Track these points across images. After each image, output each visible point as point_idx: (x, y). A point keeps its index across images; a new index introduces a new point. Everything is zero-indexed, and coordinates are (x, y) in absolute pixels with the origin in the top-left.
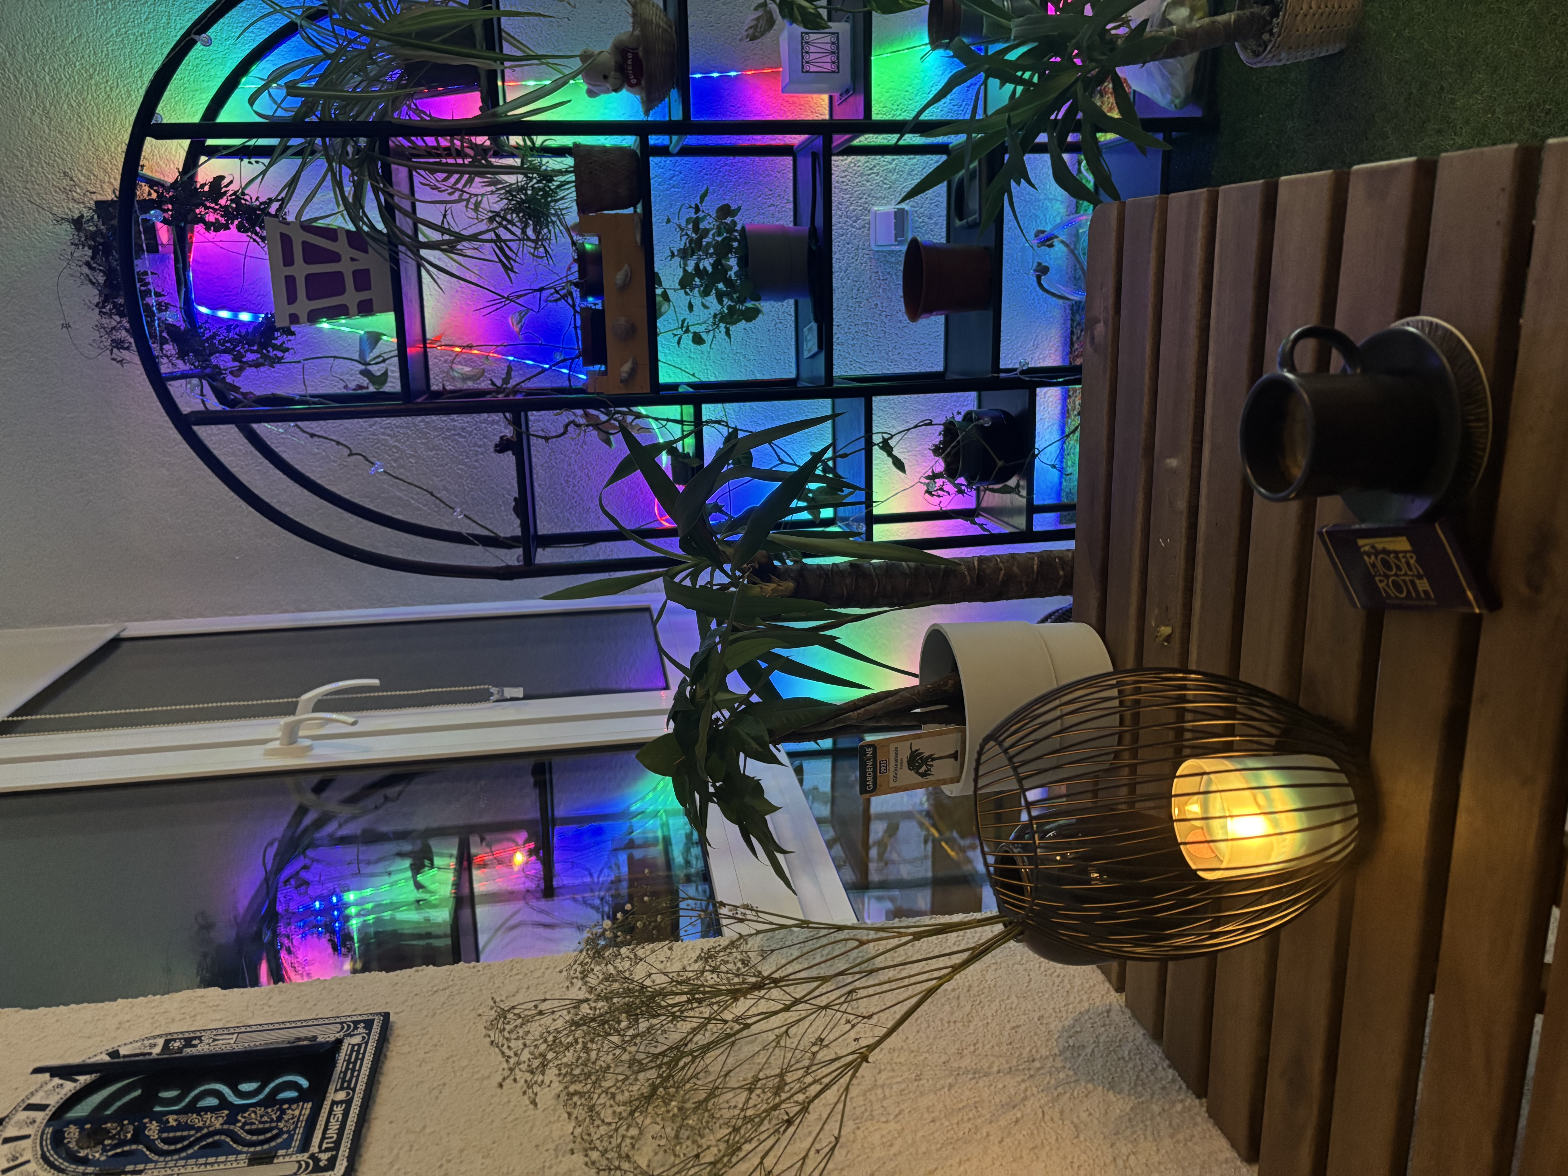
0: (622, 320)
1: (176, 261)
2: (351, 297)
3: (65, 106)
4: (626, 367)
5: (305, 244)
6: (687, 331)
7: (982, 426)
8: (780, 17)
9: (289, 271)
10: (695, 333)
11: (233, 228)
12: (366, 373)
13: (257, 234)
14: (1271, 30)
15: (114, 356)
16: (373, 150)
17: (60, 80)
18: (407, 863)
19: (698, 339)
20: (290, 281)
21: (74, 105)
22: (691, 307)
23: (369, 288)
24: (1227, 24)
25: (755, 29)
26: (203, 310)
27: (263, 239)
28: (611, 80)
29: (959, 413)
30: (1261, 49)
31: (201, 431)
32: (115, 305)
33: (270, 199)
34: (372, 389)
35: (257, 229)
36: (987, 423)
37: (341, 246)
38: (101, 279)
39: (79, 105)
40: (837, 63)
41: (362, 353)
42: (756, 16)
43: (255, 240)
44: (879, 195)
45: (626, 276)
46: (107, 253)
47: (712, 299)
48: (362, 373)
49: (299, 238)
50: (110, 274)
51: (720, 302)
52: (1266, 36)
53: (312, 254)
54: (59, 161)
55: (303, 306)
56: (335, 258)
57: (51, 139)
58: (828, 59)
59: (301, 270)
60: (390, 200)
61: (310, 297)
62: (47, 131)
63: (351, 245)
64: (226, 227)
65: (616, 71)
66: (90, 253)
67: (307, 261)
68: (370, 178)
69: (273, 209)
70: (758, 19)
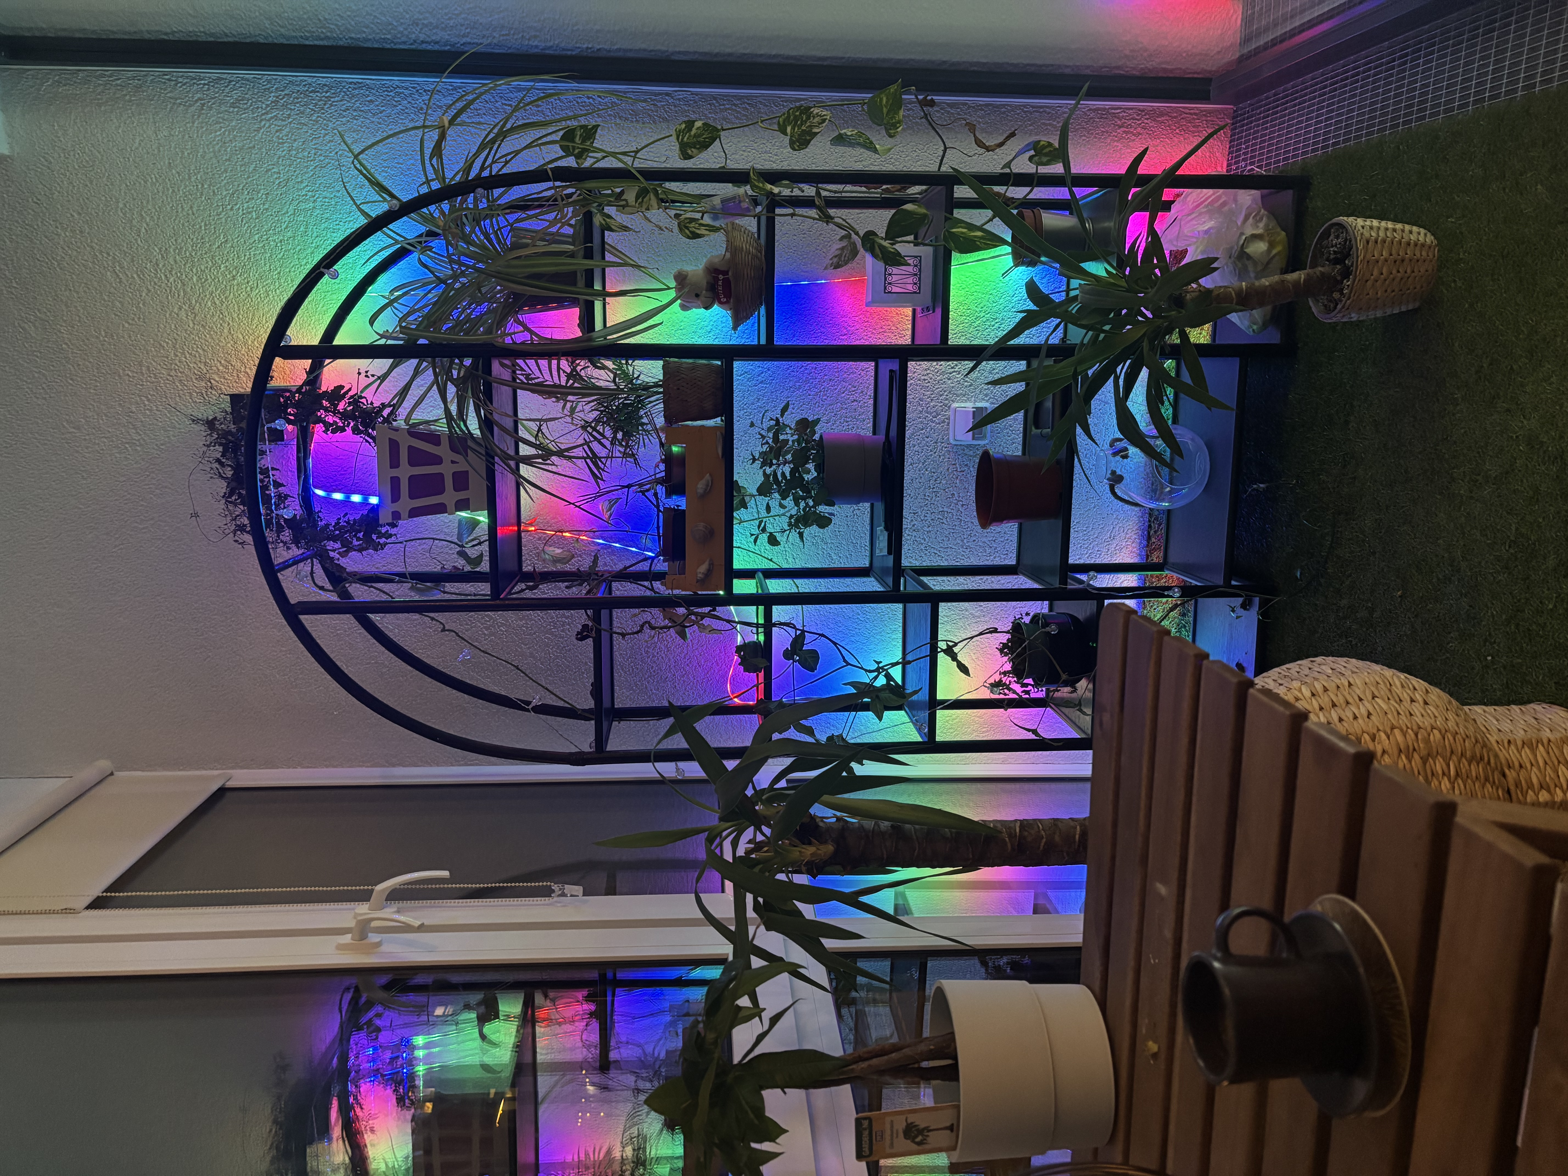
0: (701, 526)
1: (298, 451)
2: (449, 496)
3: (209, 303)
4: (703, 569)
5: (410, 448)
6: (764, 530)
7: (1049, 633)
8: (862, 249)
9: (395, 473)
10: (771, 533)
11: (349, 430)
12: (462, 554)
13: (369, 435)
14: (1342, 289)
15: (236, 538)
16: (477, 370)
17: (207, 280)
18: (473, 1015)
19: (773, 541)
20: (395, 482)
21: (217, 303)
22: (768, 508)
23: (467, 489)
24: (1296, 283)
25: (840, 258)
26: (320, 492)
27: (373, 438)
28: (702, 298)
29: (1027, 614)
30: (1332, 305)
31: (306, 619)
32: (240, 495)
33: (382, 404)
34: (468, 568)
35: (370, 431)
36: (1053, 629)
37: (443, 450)
38: (229, 473)
39: (222, 302)
40: (919, 284)
41: (460, 536)
42: (840, 246)
43: (367, 441)
44: (959, 392)
45: (707, 485)
46: (235, 450)
47: (789, 502)
48: (459, 553)
49: (406, 442)
50: (237, 469)
51: (797, 504)
52: (1336, 295)
53: (417, 458)
54: (201, 351)
55: (406, 503)
56: (437, 460)
57: (194, 332)
58: (910, 280)
59: (405, 472)
60: (489, 415)
61: (412, 496)
62: (191, 325)
63: (453, 449)
64: (343, 430)
65: (706, 290)
66: (221, 449)
67: (412, 463)
68: (473, 397)
69: (386, 412)
70: (842, 249)
